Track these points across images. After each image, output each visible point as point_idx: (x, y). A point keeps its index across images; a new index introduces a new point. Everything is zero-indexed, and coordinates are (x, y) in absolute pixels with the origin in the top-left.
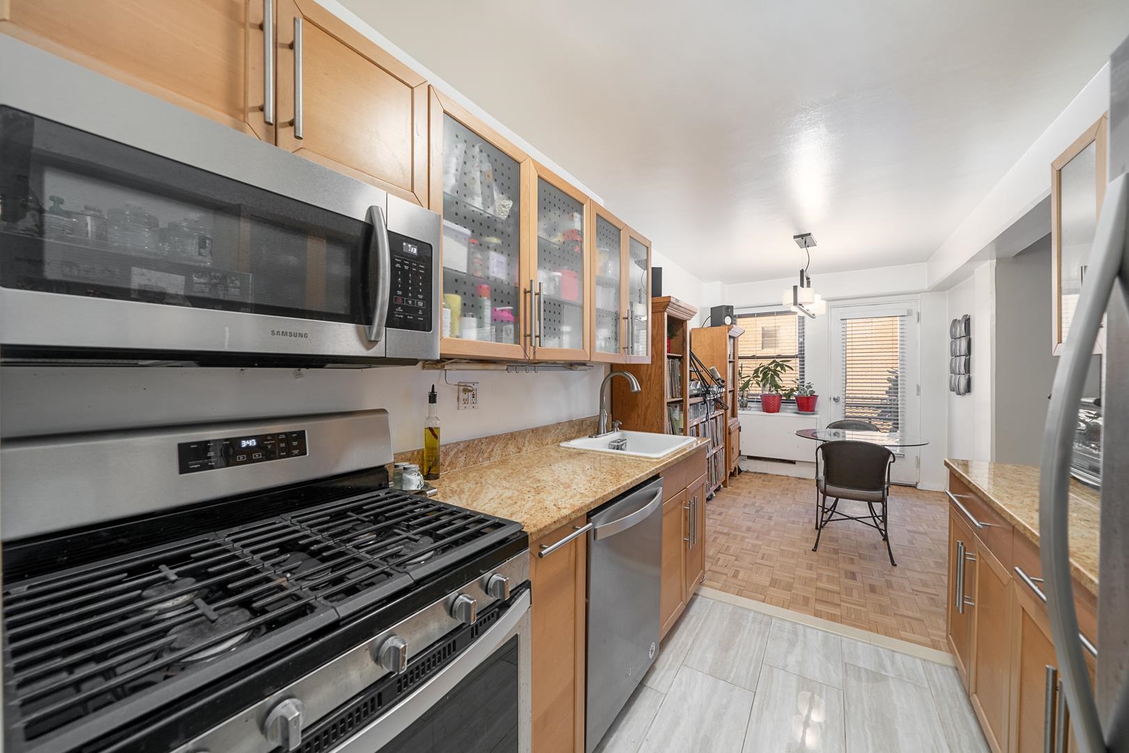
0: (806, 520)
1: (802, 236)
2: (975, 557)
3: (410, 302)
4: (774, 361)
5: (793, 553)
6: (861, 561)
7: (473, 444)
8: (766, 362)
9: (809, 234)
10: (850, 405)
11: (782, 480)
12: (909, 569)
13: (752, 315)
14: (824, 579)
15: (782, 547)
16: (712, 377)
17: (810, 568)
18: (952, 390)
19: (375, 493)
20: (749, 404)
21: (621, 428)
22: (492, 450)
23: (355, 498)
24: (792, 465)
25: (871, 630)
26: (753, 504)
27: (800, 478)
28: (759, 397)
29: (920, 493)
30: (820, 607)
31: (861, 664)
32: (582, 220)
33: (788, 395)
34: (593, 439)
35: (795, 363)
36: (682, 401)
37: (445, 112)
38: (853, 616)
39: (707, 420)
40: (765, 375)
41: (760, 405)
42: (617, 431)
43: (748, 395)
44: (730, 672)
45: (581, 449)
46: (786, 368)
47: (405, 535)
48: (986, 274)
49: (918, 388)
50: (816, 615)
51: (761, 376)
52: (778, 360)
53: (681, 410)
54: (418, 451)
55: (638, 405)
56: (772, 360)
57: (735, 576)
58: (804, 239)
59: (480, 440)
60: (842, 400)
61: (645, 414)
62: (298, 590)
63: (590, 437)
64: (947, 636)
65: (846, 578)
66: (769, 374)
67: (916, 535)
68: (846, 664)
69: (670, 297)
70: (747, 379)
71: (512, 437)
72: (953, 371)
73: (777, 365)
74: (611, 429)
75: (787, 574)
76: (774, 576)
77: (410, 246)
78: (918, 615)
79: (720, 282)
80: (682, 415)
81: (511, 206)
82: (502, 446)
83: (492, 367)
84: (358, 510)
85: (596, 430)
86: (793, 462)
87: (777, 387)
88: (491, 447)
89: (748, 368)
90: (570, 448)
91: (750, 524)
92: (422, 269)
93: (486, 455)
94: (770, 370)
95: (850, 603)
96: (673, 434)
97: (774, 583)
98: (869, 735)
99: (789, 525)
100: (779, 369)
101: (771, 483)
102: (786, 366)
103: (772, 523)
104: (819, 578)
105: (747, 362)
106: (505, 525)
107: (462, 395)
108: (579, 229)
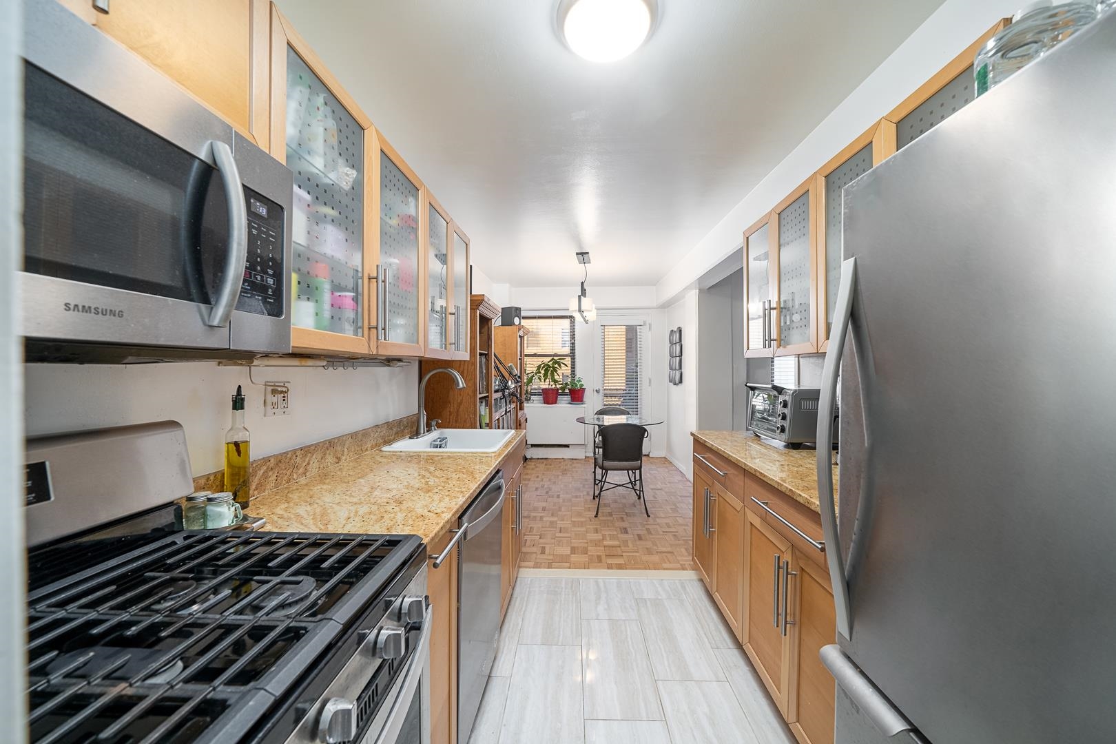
0: (585, 493)
1: (582, 254)
2: (715, 497)
3: (259, 278)
4: (553, 359)
5: (582, 522)
6: (629, 518)
7: (286, 458)
8: (547, 360)
9: (588, 253)
10: (606, 396)
11: (560, 462)
12: (658, 518)
13: (534, 318)
14: (608, 538)
15: (573, 519)
16: (510, 373)
17: (596, 531)
18: (670, 382)
19: (169, 540)
20: (533, 398)
21: (439, 426)
22: (308, 464)
23: (137, 553)
24: (567, 449)
25: (645, 569)
26: (543, 487)
27: (572, 459)
28: (541, 391)
29: (651, 460)
30: (610, 561)
31: (645, 596)
32: (417, 207)
33: (563, 389)
34: (415, 441)
35: (568, 361)
36: (487, 397)
37: (289, 44)
38: (632, 562)
39: (506, 414)
40: (546, 371)
41: (541, 398)
42: (435, 429)
43: (531, 389)
44: (559, 636)
45: (410, 452)
46: (562, 365)
47: (276, 580)
48: (692, 299)
49: (650, 380)
50: (608, 568)
51: (543, 372)
52: (555, 358)
53: (487, 405)
54: (215, 474)
55: (449, 402)
56: (550, 358)
57: (543, 551)
58: (583, 256)
59: (294, 451)
60: (601, 391)
61: (458, 411)
62: (167, 690)
63: (410, 438)
64: (693, 558)
65: (622, 533)
66: (549, 369)
67: (656, 491)
68: (636, 599)
69: (484, 295)
70: (530, 375)
71: (330, 444)
72: (671, 368)
73: (556, 362)
74: (429, 428)
75: (581, 541)
76: (572, 545)
77: (258, 204)
78: (669, 549)
79: (508, 285)
80: (488, 410)
81: (355, 176)
82: (319, 457)
83: (310, 362)
84: (159, 565)
85: (415, 428)
86: (567, 446)
87: (555, 381)
88: (307, 460)
89: (531, 365)
90: (396, 452)
91: (544, 504)
92: (272, 236)
93: (301, 471)
94: (550, 367)
95: (628, 552)
96: (481, 428)
97: (574, 550)
98: (662, 646)
99: (573, 499)
100: (556, 366)
101: (552, 466)
102: (564, 364)
103: (561, 500)
104: (604, 538)
105: (529, 360)
106: (400, 541)
107: (271, 399)
108: (414, 215)
